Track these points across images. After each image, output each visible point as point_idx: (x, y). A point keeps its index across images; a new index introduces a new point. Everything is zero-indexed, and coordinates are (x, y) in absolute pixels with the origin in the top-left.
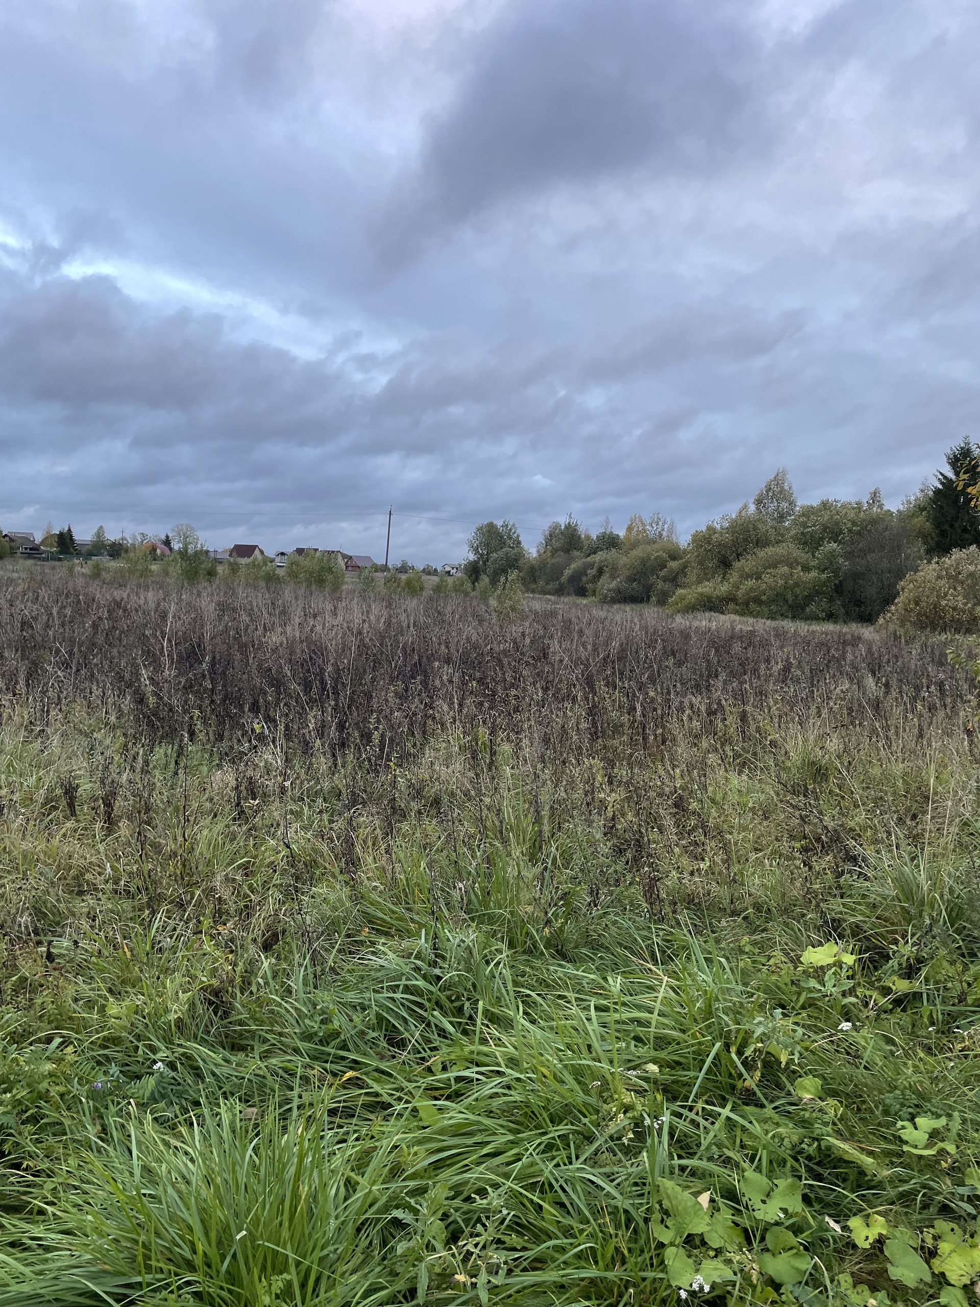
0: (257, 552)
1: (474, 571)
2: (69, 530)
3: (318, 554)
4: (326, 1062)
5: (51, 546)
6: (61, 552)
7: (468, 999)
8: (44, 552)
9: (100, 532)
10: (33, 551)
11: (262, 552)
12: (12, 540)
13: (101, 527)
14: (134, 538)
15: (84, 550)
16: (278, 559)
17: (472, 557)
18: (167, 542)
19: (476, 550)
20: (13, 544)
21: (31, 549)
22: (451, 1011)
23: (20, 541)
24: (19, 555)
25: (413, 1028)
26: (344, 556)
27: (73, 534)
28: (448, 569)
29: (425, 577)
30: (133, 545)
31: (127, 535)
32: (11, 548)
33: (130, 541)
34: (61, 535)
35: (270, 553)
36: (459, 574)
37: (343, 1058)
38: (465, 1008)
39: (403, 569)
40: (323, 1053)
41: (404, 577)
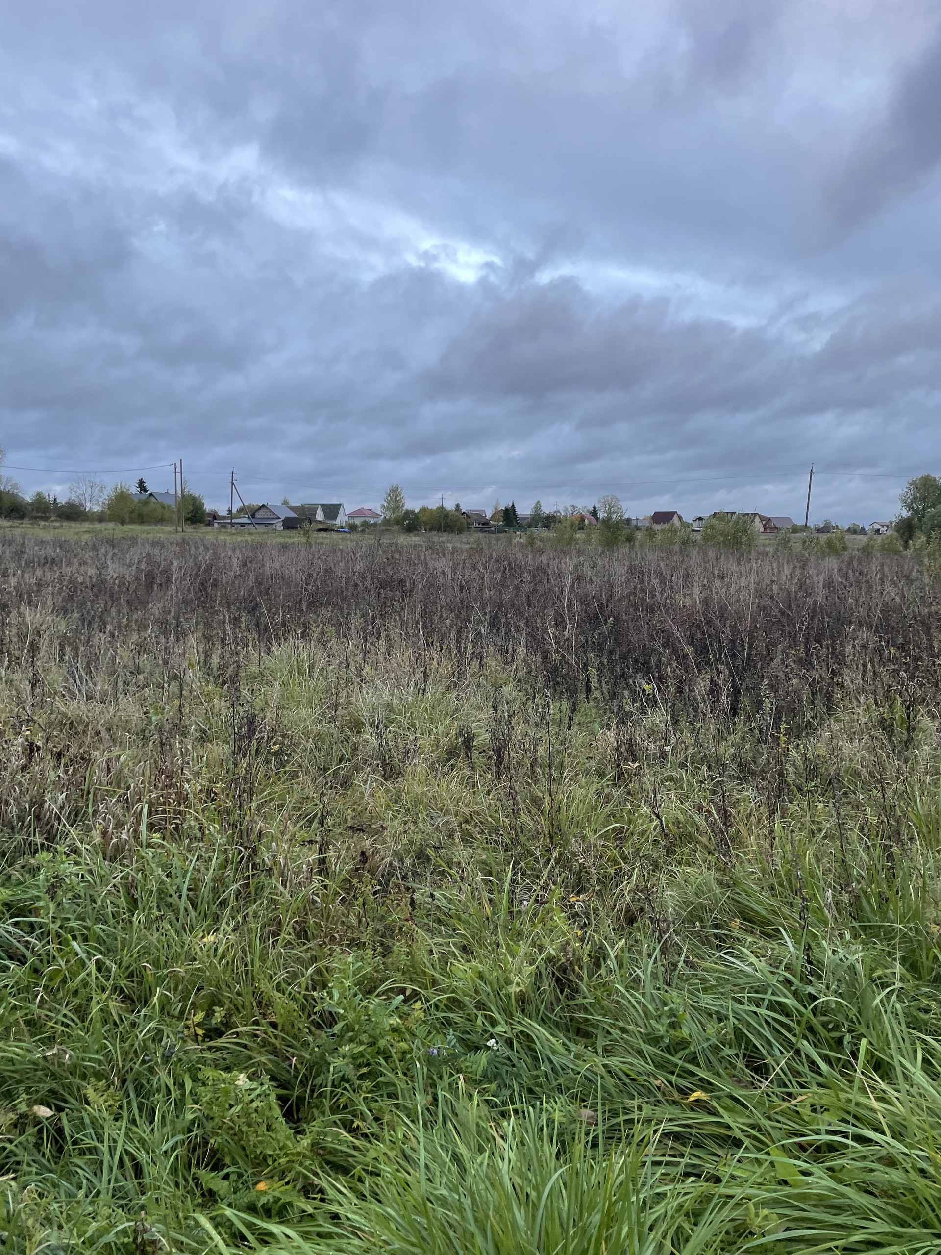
0: (675, 518)
1: (906, 529)
2: (513, 506)
3: (735, 517)
4: (673, 1073)
5: (499, 521)
6: (505, 526)
7: (850, 1031)
8: (494, 526)
9: (538, 507)
10: (484, 526)
11: (680, 518)
12: (468, 517)
13: (539, 502)
14: (566, 510)
15: (525, 523)
16: (696, 524)
17: (905, 514)
18: (594, 513)
19: (910, 507)
20: (469, 520)
21: (483, 524)
22: (827, 1041)
23: (475, 517)
24: (473, 529)
25: (778, 1053)
26: (762, 518)
27: (517, 509)
28: (877, 527)
29: (848, 537)
30: (565, 516)
31: (560, 508)
32: (468, 524)
33: (563, 514)
34: (506, 511)
35: (688, 518)
36: (890, 532)
37: (693, 1074)
38: (845, 1042)
39: (825, 529)
40: (669, 1062)
41: (823, 538)
